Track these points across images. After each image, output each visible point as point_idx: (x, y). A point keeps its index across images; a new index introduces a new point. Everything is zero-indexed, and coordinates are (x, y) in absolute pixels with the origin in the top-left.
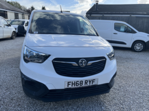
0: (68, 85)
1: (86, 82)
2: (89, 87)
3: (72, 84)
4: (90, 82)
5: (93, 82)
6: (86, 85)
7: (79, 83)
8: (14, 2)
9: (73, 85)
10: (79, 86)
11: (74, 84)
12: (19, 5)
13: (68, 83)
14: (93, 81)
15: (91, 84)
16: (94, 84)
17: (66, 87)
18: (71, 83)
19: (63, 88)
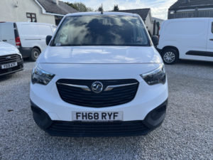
0: (77, 116)
1: (104, 115)
2: (109, 123)
3: (83, 116)
4: (110, 116)
5: (114, 116)
6: (104, 119)
7: (93, 115)
8: (78, 4)
9: (85, 118)
10: (93, 119)
11: (86, 116)
12: (84, 7)
13: (77, 113)
14: (115, 114)
15: (112, 119)
16: (116, 119)
17: (75, 119)
18: (81, 115)
19: (71, 120)
